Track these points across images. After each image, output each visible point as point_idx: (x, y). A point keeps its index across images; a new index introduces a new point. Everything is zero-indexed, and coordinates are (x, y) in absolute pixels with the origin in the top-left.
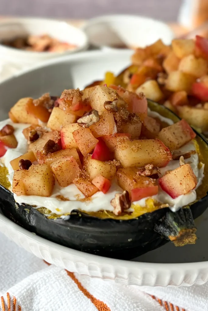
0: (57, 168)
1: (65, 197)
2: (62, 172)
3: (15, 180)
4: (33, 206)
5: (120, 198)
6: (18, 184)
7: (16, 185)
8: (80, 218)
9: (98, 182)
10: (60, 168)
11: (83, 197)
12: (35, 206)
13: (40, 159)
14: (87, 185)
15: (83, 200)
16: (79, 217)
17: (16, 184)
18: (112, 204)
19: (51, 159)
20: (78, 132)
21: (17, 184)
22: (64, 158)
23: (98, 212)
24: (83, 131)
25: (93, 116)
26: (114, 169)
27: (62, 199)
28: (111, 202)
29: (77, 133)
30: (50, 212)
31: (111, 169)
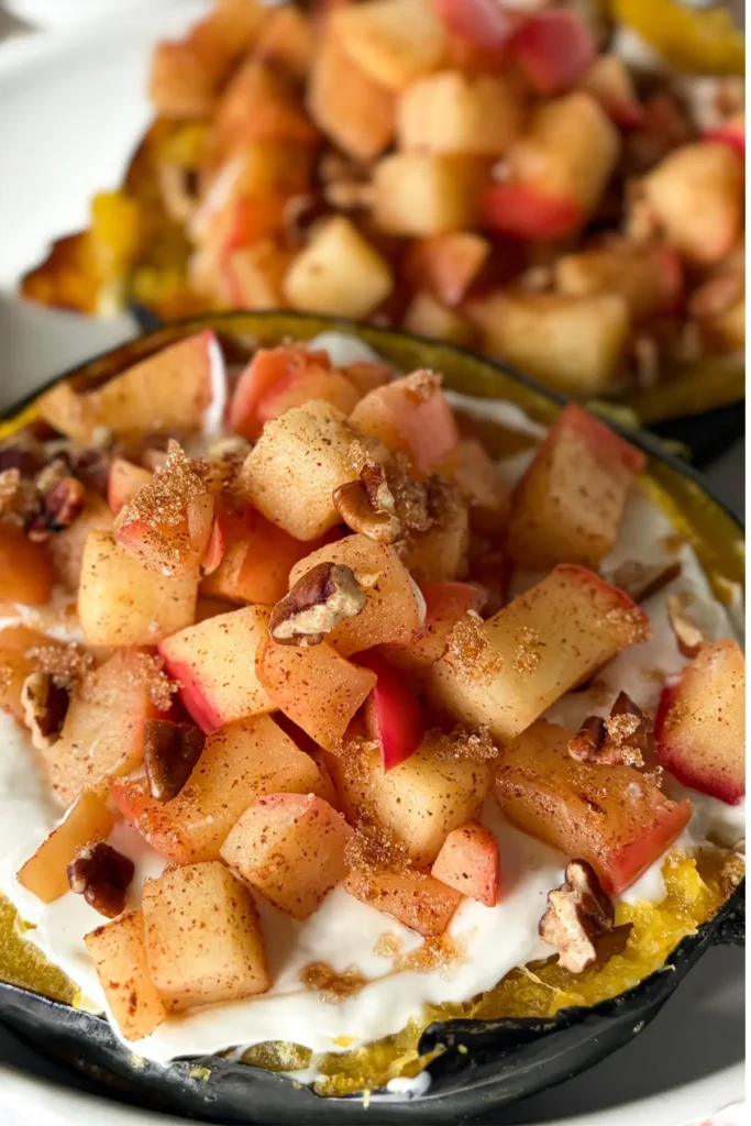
0: (266, 868)
1: (340, 966)
2: (287, 868)
3: (115, 986)
4: (221, 1054)
5: (578, 908)
6: (138, 1002)
7: (132, 1011)
8: (466, 1060)
9: (465, 876)
10: (277, 859)
11: (414, 942)
12: (232, 1050)
13: (155, 830)
14: (416, 894)
15: (423, 961)
16: (462, 1055)
17: (127, 1004)
18: (548, 937)
19: (210, 819)
20: (288, 674)
21: (133, 1000)
22: (270, 803)
23: (501, 983)
24: (305, 660)
25: (343, 601)
26: (483, 772)
27: (337, 984)
28: (541, 931)
29: (283, 678)
30: (303, 1052)
31: (475, 780)
